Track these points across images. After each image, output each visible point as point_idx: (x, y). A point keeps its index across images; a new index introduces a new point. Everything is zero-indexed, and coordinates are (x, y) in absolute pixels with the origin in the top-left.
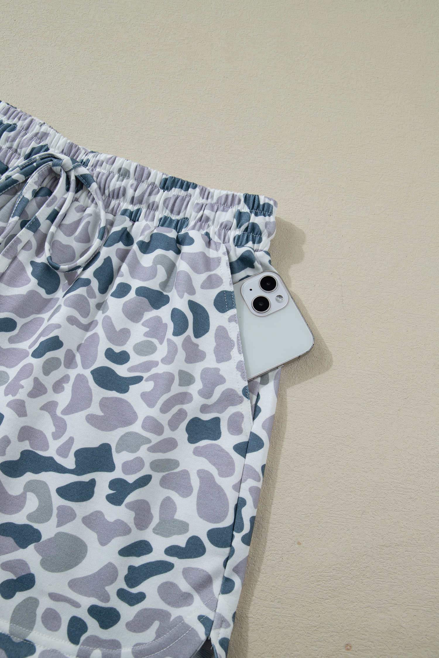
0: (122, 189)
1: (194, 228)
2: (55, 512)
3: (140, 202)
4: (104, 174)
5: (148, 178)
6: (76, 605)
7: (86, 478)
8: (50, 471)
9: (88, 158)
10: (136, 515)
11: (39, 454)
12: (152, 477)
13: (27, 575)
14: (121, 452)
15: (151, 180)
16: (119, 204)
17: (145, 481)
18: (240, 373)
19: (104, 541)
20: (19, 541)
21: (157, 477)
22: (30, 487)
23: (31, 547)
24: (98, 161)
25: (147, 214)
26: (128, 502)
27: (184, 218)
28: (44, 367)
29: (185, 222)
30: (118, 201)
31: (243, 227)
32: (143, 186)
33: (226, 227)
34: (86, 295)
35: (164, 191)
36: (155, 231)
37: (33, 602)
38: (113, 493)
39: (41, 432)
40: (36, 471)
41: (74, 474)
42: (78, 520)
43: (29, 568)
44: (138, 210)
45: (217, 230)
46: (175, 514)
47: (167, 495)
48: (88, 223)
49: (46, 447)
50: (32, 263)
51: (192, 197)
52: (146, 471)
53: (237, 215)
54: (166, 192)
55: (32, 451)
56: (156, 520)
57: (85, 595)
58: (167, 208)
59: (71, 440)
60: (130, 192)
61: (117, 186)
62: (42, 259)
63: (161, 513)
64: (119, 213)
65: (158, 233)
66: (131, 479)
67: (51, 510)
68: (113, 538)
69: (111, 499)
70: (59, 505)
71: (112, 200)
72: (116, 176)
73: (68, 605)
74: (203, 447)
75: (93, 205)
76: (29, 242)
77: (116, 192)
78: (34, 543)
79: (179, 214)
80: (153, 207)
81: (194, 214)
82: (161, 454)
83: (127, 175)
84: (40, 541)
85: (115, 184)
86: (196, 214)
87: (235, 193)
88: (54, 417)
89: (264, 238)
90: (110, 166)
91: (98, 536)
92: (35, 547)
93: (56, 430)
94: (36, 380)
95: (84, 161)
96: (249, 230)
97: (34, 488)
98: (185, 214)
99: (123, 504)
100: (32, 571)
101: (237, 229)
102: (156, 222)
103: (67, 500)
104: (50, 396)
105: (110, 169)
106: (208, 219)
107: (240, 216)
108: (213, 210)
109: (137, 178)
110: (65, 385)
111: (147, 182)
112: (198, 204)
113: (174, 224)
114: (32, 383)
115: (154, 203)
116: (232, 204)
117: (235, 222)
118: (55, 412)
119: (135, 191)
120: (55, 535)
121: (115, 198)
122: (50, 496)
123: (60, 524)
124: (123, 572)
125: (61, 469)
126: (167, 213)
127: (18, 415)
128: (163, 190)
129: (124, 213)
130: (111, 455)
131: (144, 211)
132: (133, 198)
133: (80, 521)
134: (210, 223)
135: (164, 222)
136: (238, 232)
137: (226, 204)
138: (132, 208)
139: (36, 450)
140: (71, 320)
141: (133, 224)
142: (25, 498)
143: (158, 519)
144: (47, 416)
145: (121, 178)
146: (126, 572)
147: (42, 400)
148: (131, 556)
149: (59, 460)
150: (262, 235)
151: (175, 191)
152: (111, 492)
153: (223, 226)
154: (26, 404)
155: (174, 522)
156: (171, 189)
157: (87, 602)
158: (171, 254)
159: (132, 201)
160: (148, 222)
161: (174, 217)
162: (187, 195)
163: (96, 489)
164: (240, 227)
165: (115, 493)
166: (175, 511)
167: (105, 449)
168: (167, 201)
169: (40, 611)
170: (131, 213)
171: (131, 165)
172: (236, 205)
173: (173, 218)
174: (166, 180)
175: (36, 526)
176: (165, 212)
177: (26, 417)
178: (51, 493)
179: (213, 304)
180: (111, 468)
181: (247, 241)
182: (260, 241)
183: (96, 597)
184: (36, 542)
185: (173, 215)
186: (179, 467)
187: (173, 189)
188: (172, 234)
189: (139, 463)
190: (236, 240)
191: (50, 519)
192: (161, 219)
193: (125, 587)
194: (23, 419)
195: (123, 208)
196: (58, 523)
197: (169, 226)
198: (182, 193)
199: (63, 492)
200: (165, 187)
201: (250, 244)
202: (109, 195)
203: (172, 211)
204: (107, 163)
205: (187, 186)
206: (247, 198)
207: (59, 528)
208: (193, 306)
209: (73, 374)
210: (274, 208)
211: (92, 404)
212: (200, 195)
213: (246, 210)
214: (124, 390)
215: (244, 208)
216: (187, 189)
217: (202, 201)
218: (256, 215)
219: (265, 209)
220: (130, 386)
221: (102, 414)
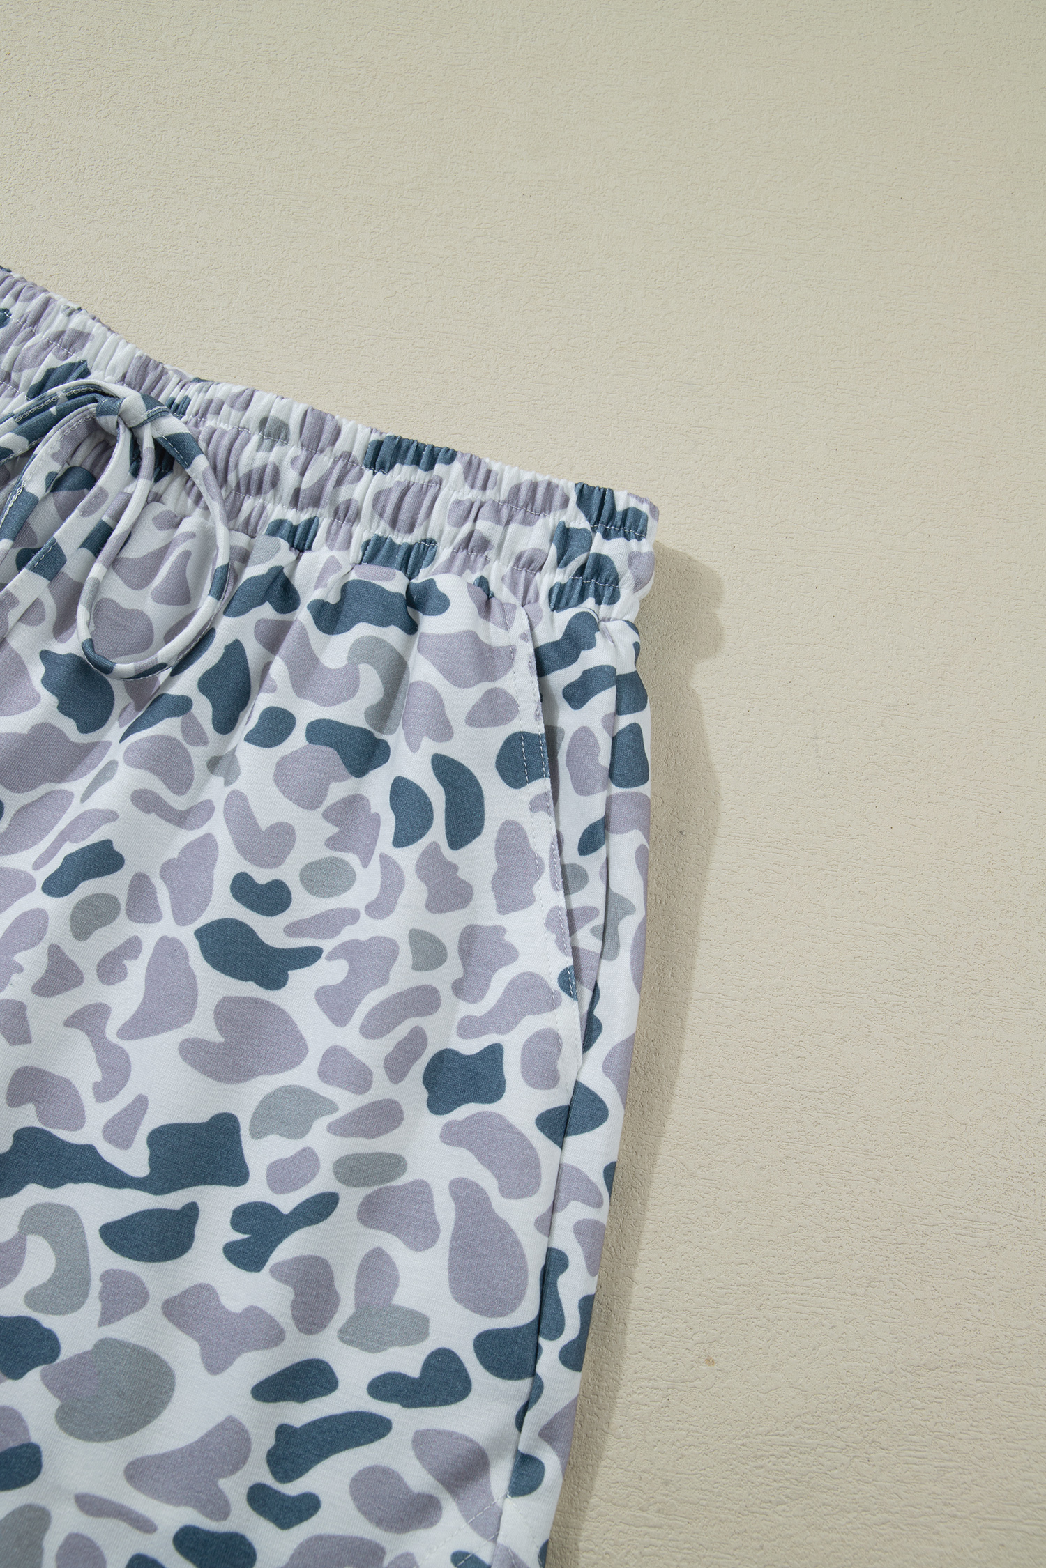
0: (269, 471)
1: (448, 568)
2: (96, 1286)
3: (316, 502)
4: (224, 433)
5: (333, 442)
6: (144, 1525)
7: (174, 1201)
8: (86, 1180)
9: (186, 394)
10: (296, 1295)
11: (59, 1139)
12: (338, 1199)
13: (21, 1447)
14: (264, 1135)
15: (341, 446)
16: (263, 508)
17: (321, 1207)
18: (555, 937)
19: (215, 1363)
20: (6, 1359)
21: (351, 1199)
22: (35, 1221)
23: (34, 1375)
24: (210, 402)
25: (333, 532)
26: (277, 1261)
27: (425, 541)
28: (73, 918)
29: (426, 548)
30: (261, 501)
31: (574, 565)
32: (323, 462)
33: (531, 564)
34: (179, 736)
35: (374, 474)
36: (353, 576)
37: (37, 1519)
38: (243, 1240)
39: (67, 1082)
40: (52, 1182)
41: (145, 1190)
42: (153, 1309)
43: (26, 1430)
44: (310, 522)
45: (506, 570)
46: (394, 1292)
47: (376, 1245)
48: (187, 554)
49: (78, 1120)
50: (45, 656)
51: (443, 484)
52: (323, 1182)
53: (558, 533)
54: (379, 474)
55: (43, 1130)
56: (346, 1308)
57: (168, 1501)
58: (381, 516)
59: (140, 1104)
60: (289, 478)
61: (258, 464)
62: (70, 646)
63: (360, 1291)
64: (263, 531)
65: (360, 581)
66: (286, 1203)
67: (86, 1282)
68: (238, 1354)
69: (233, 1253)
70: (105, 1269)
71: (246, 499)
72: (256, 438)
73: (123, 1526)
74: (465, 1120)
75: (198, 511)
76: (36, 604)
77: (255, 477)
78: (40, 1364)
79: (411, 529)
80: (346, 514)
81: (448, 529)
82: (363, 1140)
83: (283, 435)
84: (55, 1360)
85: (251, 457)
86: (455, 529)
87: (555, 481)
88: (100, 1044)
89: (625, 589)
90: (240, 413)
91: (203, 1348)
92: (44, 1376)
93: (103, 1078)
94: (55, 951)
95: (177, 401)
96: (587, 571)
97: (44, 1223)
98: (426, 530)
99: (265, 1267)
100: (35, 1438)
101: (558, 570)
102: (355, 552)
103: (127, 1256)
104: (91, 991)
105: (240, 422)
106: (485, 544)
107: (565, 537)
108: (498, 521)
109: (306, 443)
110: (129, 964)
111: (332, 451)
112: (458, 502)
113: (399, 558)
114: (45, 960)
115: (348, 503)
116: (547, 508)
117: (553, 551)
118: (103, 1031)
119: (302, 474)
120: (96, 1346)
121: (253, 492)
122: (84, 1246)
123: (107, 1318)
124: (263, 1441)
125: (113, 1178)
126: (382, 528)
127: (8, 1039)
128: (371, 471)
129: (277, 528)
130: (239, 1143)
131: (324, 523)
132: (297, 492)
133: (159, 1310)
134: (491, 553)
135: (375, 551)
136: (562, 576)
137: (530, 507)
138: (295, 517)
139: (54, 1127)
140: (144, 800)
141: (298, 558)
142: (23, 1249)
143: (353, 1306)
144: (81, 1043)
145: (267, 442)
146: (269, 1441)
147: (68, 1001)
148: (285, 1400)
149: (110, 1153)
150: (620, 584)
151: (402, 473)
152: (239, 1236)
153: (522, 562)
154: (29, 1013)
155: (392, 1313)
156: (392, 467)
157: (172, 1517)
158: (393, 635)
159: (295, 500)
160: (335, 553)
161: (401, 539)
162: (430, 481)
163: (200, 1230)
164: (566, 564)
165: (248, 1239)
166: (396, 1285)
167: (225, 1127)
168: (382, 498)
169: (52, 1543)
170: (294, 529)
171: (290, 410)
172: (556, 510)
173: (398, 541)
174: (379, 444)
175: (47, 1321)
176: (378, 525)
177: (29, 1046)
178: (88, 1237)
179: (494, 764)
180: (236, 1174)
181: (582, 598)
182: (614, 599)
183: (195, 1507)
184: (45, 1362)
185: (396, 532)
186: (406, 1174)
187: (397, 466)
188: (396, 583)
189: (306, 1162)
190: (554, 597)
191: (83, 1303)
192: (368, 542)
193: (269, 1480)
194: (21, 1049)
195: (274, 517)
196: (102, 1314)
197: (387, 563)
198: (419, 476)
199: (116, 1235)
200: (377, 464)
201: (590, 603)
202: (238, 485)
203: (394, 523)
204: (232, 407)
205: (426, 457)
206: (584, 495)
207: (104, 1329)
208: (447, 769)
209: (149, 935)
210: (650, 520)
211: (196, 1013)
212: (466, 478)
213: (579, 522)
214: (275, 981)
215: (575, 519)
216: (430, 467)
217: (469, 494)
218: (606, 536)
219: (628, 524)
220: (290, 973)
221: (221, 1039)
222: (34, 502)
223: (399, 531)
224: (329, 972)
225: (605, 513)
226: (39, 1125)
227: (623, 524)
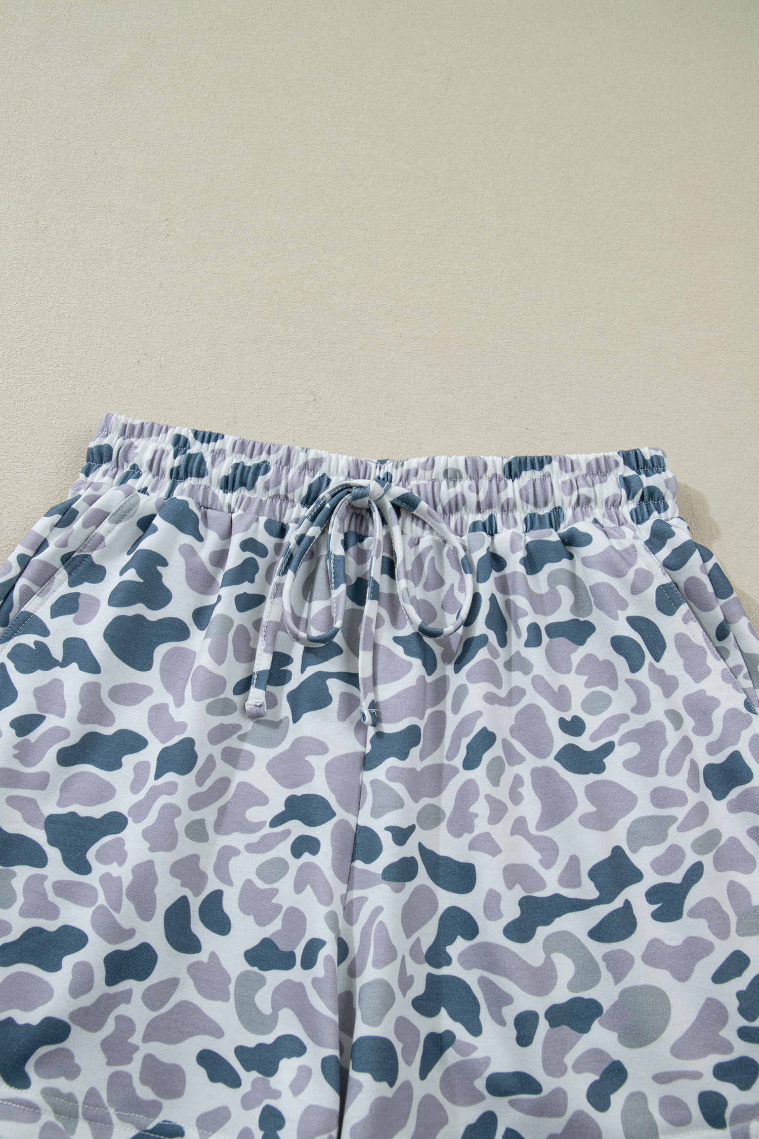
0: (460, 498)
1: (575, 519)
2: (602, 965)
3: (490, 506)
4: (425, 485)
5: (485, 470)
6: (696, 1075)
7: (618, 903)
8: (565, 913)
9: (386, 471)
10: (708, 922)
11: (538, 898)
12: (702, 864)
13: (611, 1065)
14: (638, 850)
15: (490, 472)
16: (462, 519)
17: (696, 872)
18: (731, 685)
19: (683, 975)
20: (576, 1025)
21: (708, 861)
22: (551, 945)
23: (596, 1025)
24: (408, 472)
25: (504, 519)
26: (689, 909)
27: (555, 508)
28: (489, 776)
29: (558, 511)
30: (459, 515)
31: (638, 496)
32: (484, 484)
33: (613, 503)
34: (489, 657)
35: (513, 481)
36: (529, 539)
37: (639, 1098)
38: (659, 907)
39: (526, 865)
40: (547, 922)
41: (602, 903)
42: (639, 963)
43: (608, 1055)
44: (491, 517)
45: (603, 510)
46: (750, 899)
47: (729, 880)
48: (433, 558)
49: (542, 885)
50: (397, 640)
51: (552, 476)
52: (691, 858)
53: (622, 481)
54: (516, 480)
55: (529, 896)
56: (733, 919)
57: (700, 1057)
58: (528, 502)
59: (574, 861)
60: (472, 498)
61: (452, 495)
62: (407, 631)
63: (734, 907)
64: (467, 530)
65: (535, 541)
66: (676, 877)
67: (596, 965)
68: (694, 964)
69: (658, 916)
70: (603, 954)
71: (451, 517)
72: (444, 483)
73: (685, 1082)
74: (738, 797)
75: (427, 532)
76: (379, 616)
77: (453, 503)
78: (596, 1018)
79: (546, 504)
80: (508, 507)
81: (566, 499)
82: (698, 828)
83: (458, 476)
84: (602, 1013)
85: (446, 493)
86: (569, 497)
87: (606, 454)
88: (530, 838)
89: (670, 502)
90: (430, 472)
91: (671, 972)
92: (601, 1024)
93: (542, 856)
94: (488, 797)
95: (381, 477)
96: (646, 497)
97: (555, 945)
98: (554, 503)
99: (684, 915)
100: (615, 1057)
101: (629, 502)
102: (521, 527)
103: (612, 942)
104: (513, 812)
105: (431, 476)
106: (588, 500)
107: (626, 483)
108: (589, 486)
109: (472, 476)
110: (521, 790)
111: (486, 475)
112: (564, 483)
113: (547, 522)
114: (487, 804)
115: (508, 501)
116: (609, 470)
117: (624, 493)
118: (528, 831)
119: (478, 493)
120: (620, 996)
121: (454, 512)
122: (584, 947)
123: (618, 979)
124: (732, 1005)
125: (581, 905)
126: (530, 509)
127: (490, 854)
128: (511, 480)
129: (474, 527)
130: (628, 859)
131: (498, 517)
132: (478, 504)
133: (641, 962)
134: (592, 504)
135: (531, 523)
136: (632, 505)
137: (599, 472)
138: (483, 517)
139: (533, 892)
140: (491, 699)
141: (493, 539)
142: (552, 964)
143: (735, 916)
144: (520, 839)
145: (451, 483)
146: (736, 1003)
147: (507, 822)
148: (732, 978)
149: (569, 893)
150: (666, 498)
151: (527, 476)
152: (656, 907)
153: (609, 503)
154: (493, 836)
155: (755, 911)
156: (520, 474)
157: (707, 1064)
158: (564, 563)
159: (479, 509)
160: (512, 530)
161: (544, 511)
162: (544, 476)
163: (636, 912)
164: (633, 497)
165: (661, 906)
166: (749, 895)
168: (524, 492)
169: (654, 1108)
170: (484, 524)
171: (457, 462)
172: (614, 470)
173: (541, 513)
174: (510, 464)
175: (586, 995)
176: (527, 508)
177: (502, 853)
178: (583, 942)
179: (656, 609)
180: (636, 876)
181: (650, 513)
182: (666, 508)
183: (714, 1052)
184: (598, 1016)
185: (538, 509)
186: (723, 837)
187: (523, 473)
188: (553, 537)
189: (676, 853)
190: (635, 517)
191: (600, 977)
192: (526, 519)
193: (745, 1023)
194: (499, 857)
195: (470, 522)
196: (614, 978)
197: (542, 526)
198: (537, 474)
199: (600, 933)
200: (513, 475)
201: (655, 513)
202: (444, 510)
203: (536, 504)
204: (425, 470)
205: (539, 463)
206: (626, 456)
207: (619, 985)
208: (635, 622)
209: (524, 770)
210: (665, 458)
211: (578, 800)
212: (561, 469)
213: (630, 473)
214: (600, 768)
215: (625, 471)
216: (541, 467)
217: (567, 477)
218: (647, 475)
219: (656, 465)
220: (604, 760)
221: (595, 809)
222: (343, 559)
223: (540, 508)
224: (624, 752)
225: (641, 463)
226: (526, 894)
227: (653, 466)
